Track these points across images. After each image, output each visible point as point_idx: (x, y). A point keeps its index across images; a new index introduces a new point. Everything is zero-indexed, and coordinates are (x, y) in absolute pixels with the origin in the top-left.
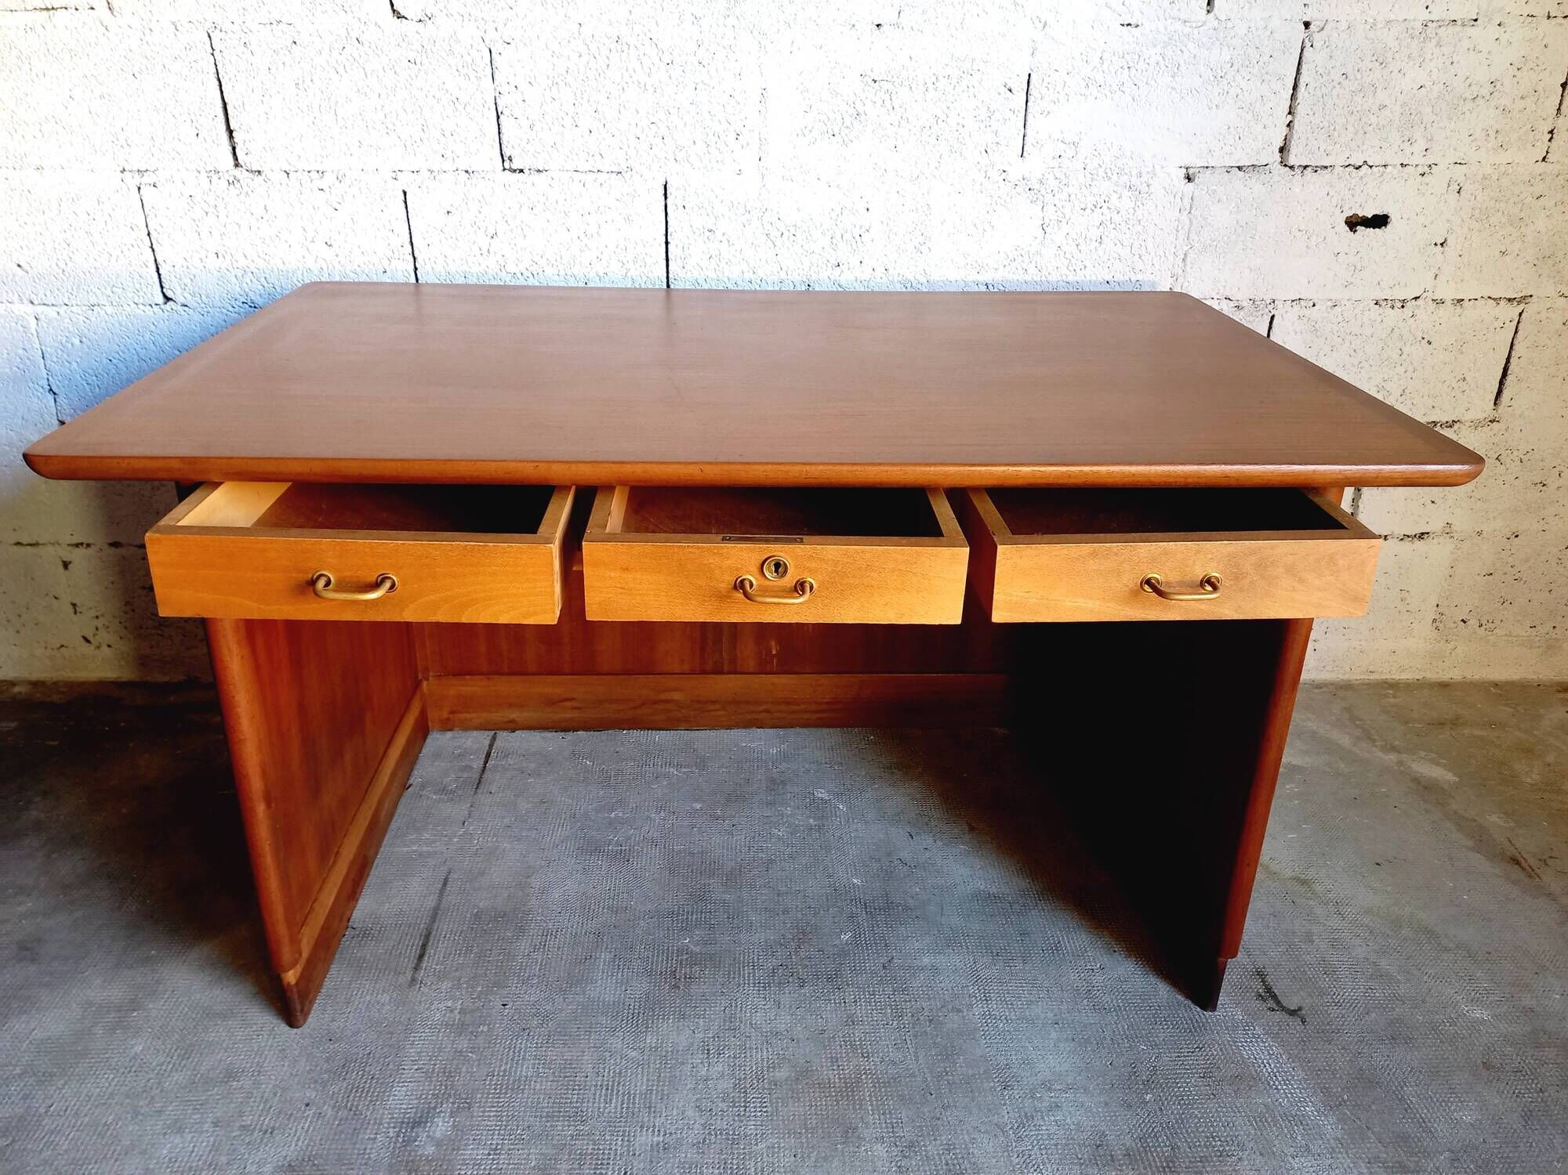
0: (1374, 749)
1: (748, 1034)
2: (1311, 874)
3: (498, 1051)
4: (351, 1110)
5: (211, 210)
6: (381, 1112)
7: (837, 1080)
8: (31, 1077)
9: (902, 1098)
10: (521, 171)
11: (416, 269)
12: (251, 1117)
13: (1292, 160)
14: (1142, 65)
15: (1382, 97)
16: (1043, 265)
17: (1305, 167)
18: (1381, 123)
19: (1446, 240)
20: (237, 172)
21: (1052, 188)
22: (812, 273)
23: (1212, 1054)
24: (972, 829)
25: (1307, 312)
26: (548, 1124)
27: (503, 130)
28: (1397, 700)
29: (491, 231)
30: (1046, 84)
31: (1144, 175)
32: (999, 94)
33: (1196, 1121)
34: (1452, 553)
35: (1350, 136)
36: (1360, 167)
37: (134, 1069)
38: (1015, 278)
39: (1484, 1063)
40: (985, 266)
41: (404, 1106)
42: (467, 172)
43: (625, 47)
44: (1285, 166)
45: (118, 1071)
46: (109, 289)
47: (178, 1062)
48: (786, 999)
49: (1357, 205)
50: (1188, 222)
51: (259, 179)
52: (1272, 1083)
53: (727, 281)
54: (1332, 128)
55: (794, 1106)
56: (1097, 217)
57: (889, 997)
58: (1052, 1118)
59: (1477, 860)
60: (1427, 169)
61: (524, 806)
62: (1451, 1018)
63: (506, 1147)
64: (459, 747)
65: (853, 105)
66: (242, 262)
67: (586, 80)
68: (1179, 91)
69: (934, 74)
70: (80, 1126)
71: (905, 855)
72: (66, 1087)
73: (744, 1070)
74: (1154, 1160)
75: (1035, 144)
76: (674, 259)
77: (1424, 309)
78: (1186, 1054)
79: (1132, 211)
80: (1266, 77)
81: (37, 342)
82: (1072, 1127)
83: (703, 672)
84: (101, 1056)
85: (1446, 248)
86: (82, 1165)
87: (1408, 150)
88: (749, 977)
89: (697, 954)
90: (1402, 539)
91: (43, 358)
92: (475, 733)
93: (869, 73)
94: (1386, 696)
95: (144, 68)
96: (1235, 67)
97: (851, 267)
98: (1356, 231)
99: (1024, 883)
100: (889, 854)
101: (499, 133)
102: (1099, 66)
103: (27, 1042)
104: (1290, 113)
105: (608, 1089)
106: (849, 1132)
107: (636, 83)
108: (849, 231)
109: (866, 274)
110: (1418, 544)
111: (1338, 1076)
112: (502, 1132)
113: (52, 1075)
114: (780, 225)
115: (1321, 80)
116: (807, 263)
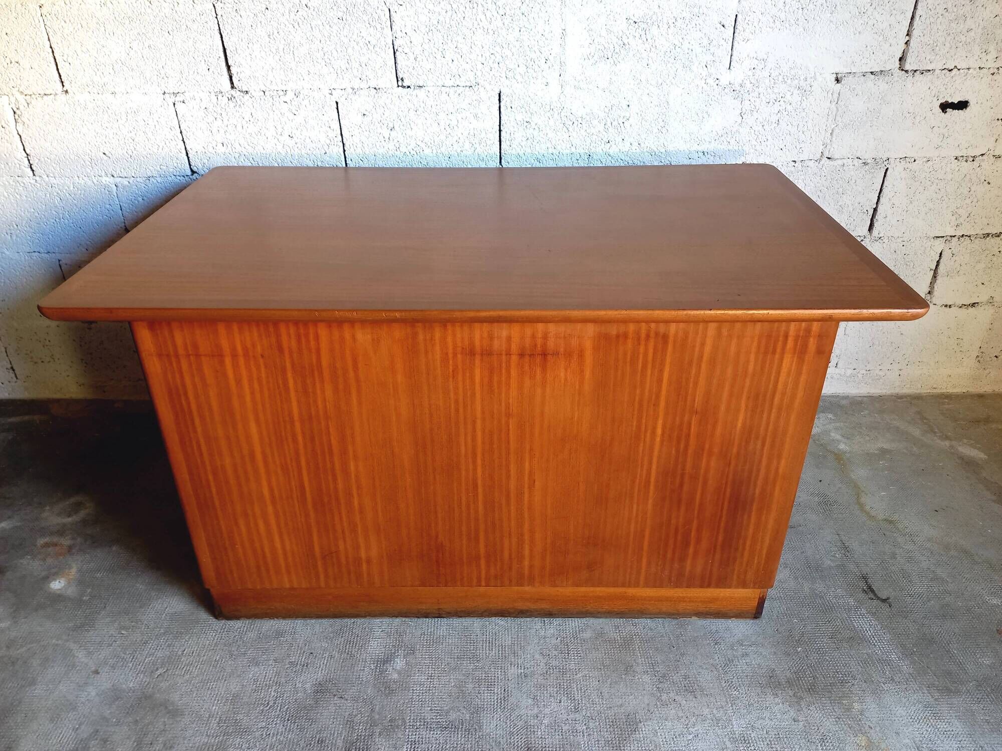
0: (936, 438)
2: (896, 517)
4: (348, 654)
5: (219, 116)
6: (365, 655)
7: (619, 639)
8: (170, 634)
9: (657, 649)
10: (409, 87)
11: (344, 151)
12: (294, 658)
13: (907, 66)
14: (811, 6)
15: (970, 23)
16: (741, 139)
17: (915, 71)
18: (968, 41)
20: (233, 92)
21: (748, 89)
22: (591, 147)
23: (837, 625)
25: (910, 166)
27: (398, 61)
28: (950, 406)
29: (391, 126)
30: (747, 21)
31: (808, 79)
32: (716, 29)
33: (827, 663)
34: (992, 315)
35: (947, 49)
36: (952, 70)
37: (226, 630)
38: (722, 147)
40: (701, 140)
41: (377, 652)
42: (375, 88)
43: (475, 5)
44: (902, 70)
45: (216, 631)
46: (158, 167)
47: (248, 626)
49: (948, 95)
50: (835, 109)
51: (247, 97)
52: (872, 641)
53: (538, 154)
54: (935, 45)
55: (595, 654)
56: (777, 107)
58: (744, 661)
59: (998, 508)
60: (996, 71)
62: (979, 604)
63: (437, 675)
65: (620, 39)
66: (239, 149)
67: (450, 27)
68: (835, 23)
69: (674, 17)
72: (190, 640)
73: (566, 633)
74: (803, 685)
75: (738, 61)
76: (504, 141)
77: (987, 163)
78: (820, 625)
79: (799, 103)
80: (894, 12)
81: (117, 200)
82: (756, 666)
84: (206, 622)
86: (207, 683)
87: (984, 58)
90: (961, 307)
91: (121, 209)
93: (632, 17)
94: (943, 404)
95: (175, 28)
96: (873, 6)
97: (617, 143)
98: (946, 112)
101: (395, 63)
102: (783, 8)
103: (164, 615)
104: (907, 35)
105: (489, 643)
106: (628, 669)
107: (482, 28)
108: (616, 120)
109: (625, 147)
110: (971, 310)
111: (910, 638)
112: (434, 667)
113: (181, 633)
114: (572, 117)
115: (930, 13)
116: (588, 141)
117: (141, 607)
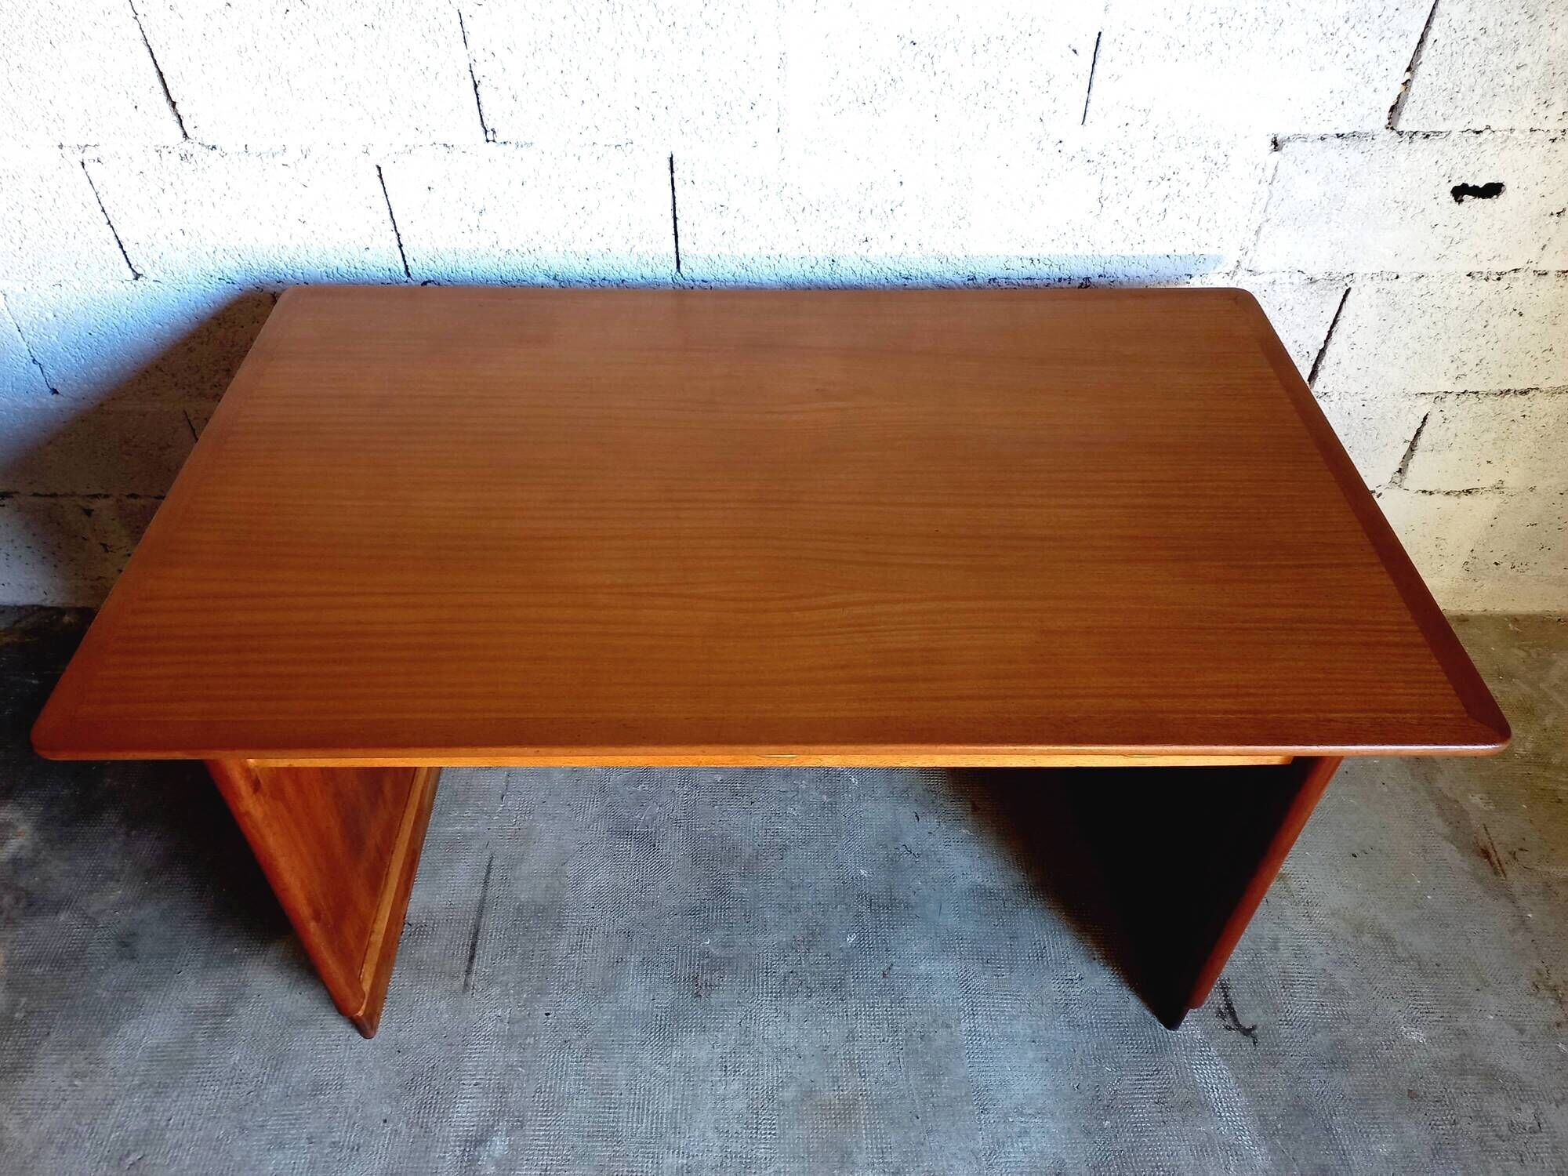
1: (760, 1050)
3: (544, 1065)
4: (422, 1127)
5: (167, 187)
6: (447, 1130)
7: (837, 1102)
8: (148, 1088)
9: (892, 1121)
10: (507, 143)
11: (400, 245)
12: (339, 1133)
13: (1402, 125)
14: (1237, 22)
15: (1524, 55)
16: (1097, 240)
18: (1516, 85)
19: (1564, 210)
21: (1114, 160)
22: (836, 248)
23: (1169, 1078)
24: (975, 809)
25: (1387, 285)
26: (589, 1145)
27: (483, 101)
29: (479, 207)
30: (1118, 44)
31: (1223, 145)
32: (1062, 56)
33: (1146, 1149)
34: (1498, 506)
35: (1476, 99)
36: (1481, 132)
37: (234, 1080)
38: (1064, 252)
39: (1410, 1091)
40: (1031, 240)
41: (466, 1124)
42: (445, 145)
43: (618, 8)
44: (1392, 129)
45: (221, 1082)
46: (73, 265)
47: (271, 1073)
48: (795, 1012)
49: (1469, 175)
50: (1266, 195)
51: (214, 155)
52: (1217, 1109)
53: (742, 257)
54: (1456, 90)
55: (798, 1129)
56: (1163, 189)
57: (886, 1010)
58: (1020, 1145)
59: (1450, 854)
60: (1559, 134)
62: (1389, 1041)
65: (887, 71)
66: (211, 240)
67: (574, 45)
68: (1278, 51)
69: (985, 35)
70: (197, 1141)
71: (910, 840)
72: (180, 1099)
73: (757, 1089)
75: (1099, 110)
76: (683, 235)
77: (1521, 286)
78: (1145, 1077)
79: (1204, 183)
80: (1388, 34)
81: (10, 317)
82: (1038, 1154)
84: (205, 1066)
85: (1563, 219)
87: (1542, 111)
88: (762, 985)
89: (717, 958)
90: (1448, 494)
91: (19, 331)
93: (907, 34)
95: (61, 36)
96: (1351, 23)
97: (881, 242)
98: (1462, 201)
99: (1017, 876)
101: (479, 104)
102: (1184, 23)
103: (140, 1050)
104: (1409, 69)
105: (639, 1108)
106: (845, 1158)
107: (633, 48)
109: (896, 249)
110: (1464, 498)
111: (1276, 1103)
112: (551, 1151)
113: (166, 1086)
114: (801, 200)
115: (1454, 36)
116: (831, 239)
117: (104, 1035)
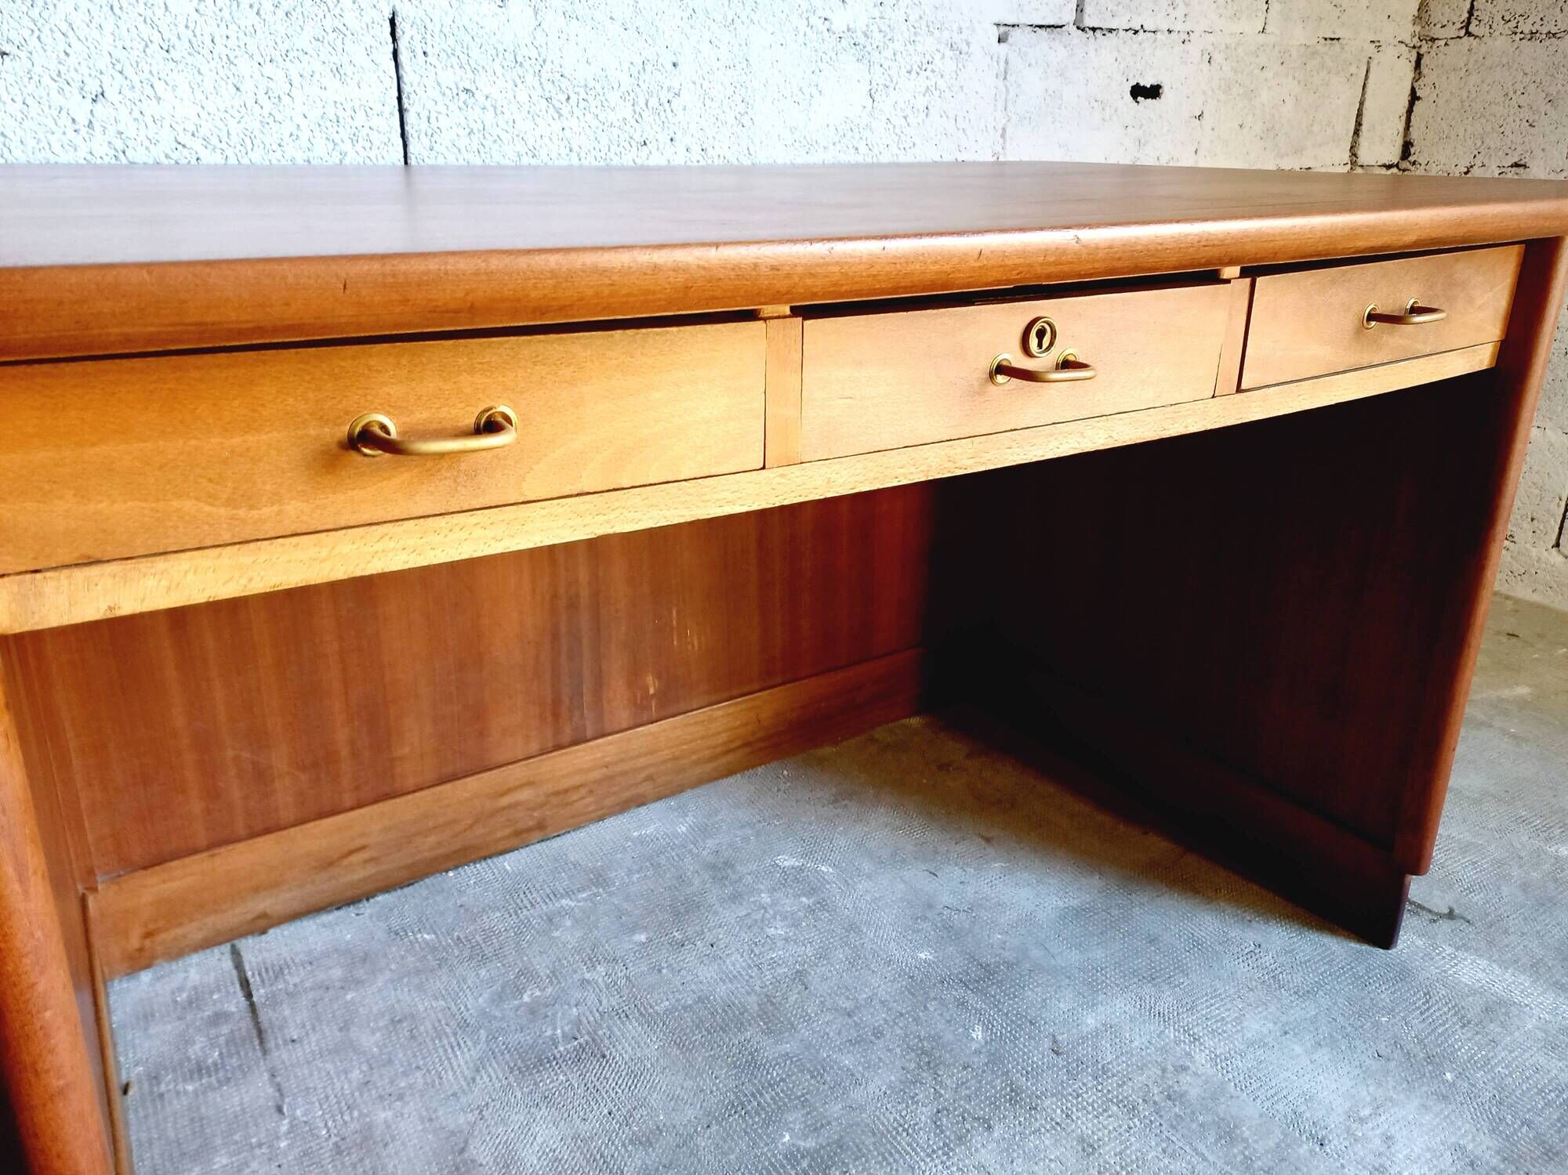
13: (1086, 20)
16: (874, 143)
17: (1095, 30)
19: (1202, 112)
21: (877, 43)
31: (964, 30)
36: (1138, 31)
40: (814, 143)
44: (1080, 27)
49: (1139, 73)
50: (1004, 90)
60: (1186, 36)
61: (369, 1041)
64: (180, 989)
71: (947, 899)
76: (415, 135)
79: (955, 75)
83: (558, 747)
85: (1204, 121)
87: (1173, 14)
92: (195, 958)
97: (661, 147)
98: (1139, 102)
100: (930, 906)
108: (655, 96)
109: (678, 156)
114: (564, 83)
116: (604, 141)
